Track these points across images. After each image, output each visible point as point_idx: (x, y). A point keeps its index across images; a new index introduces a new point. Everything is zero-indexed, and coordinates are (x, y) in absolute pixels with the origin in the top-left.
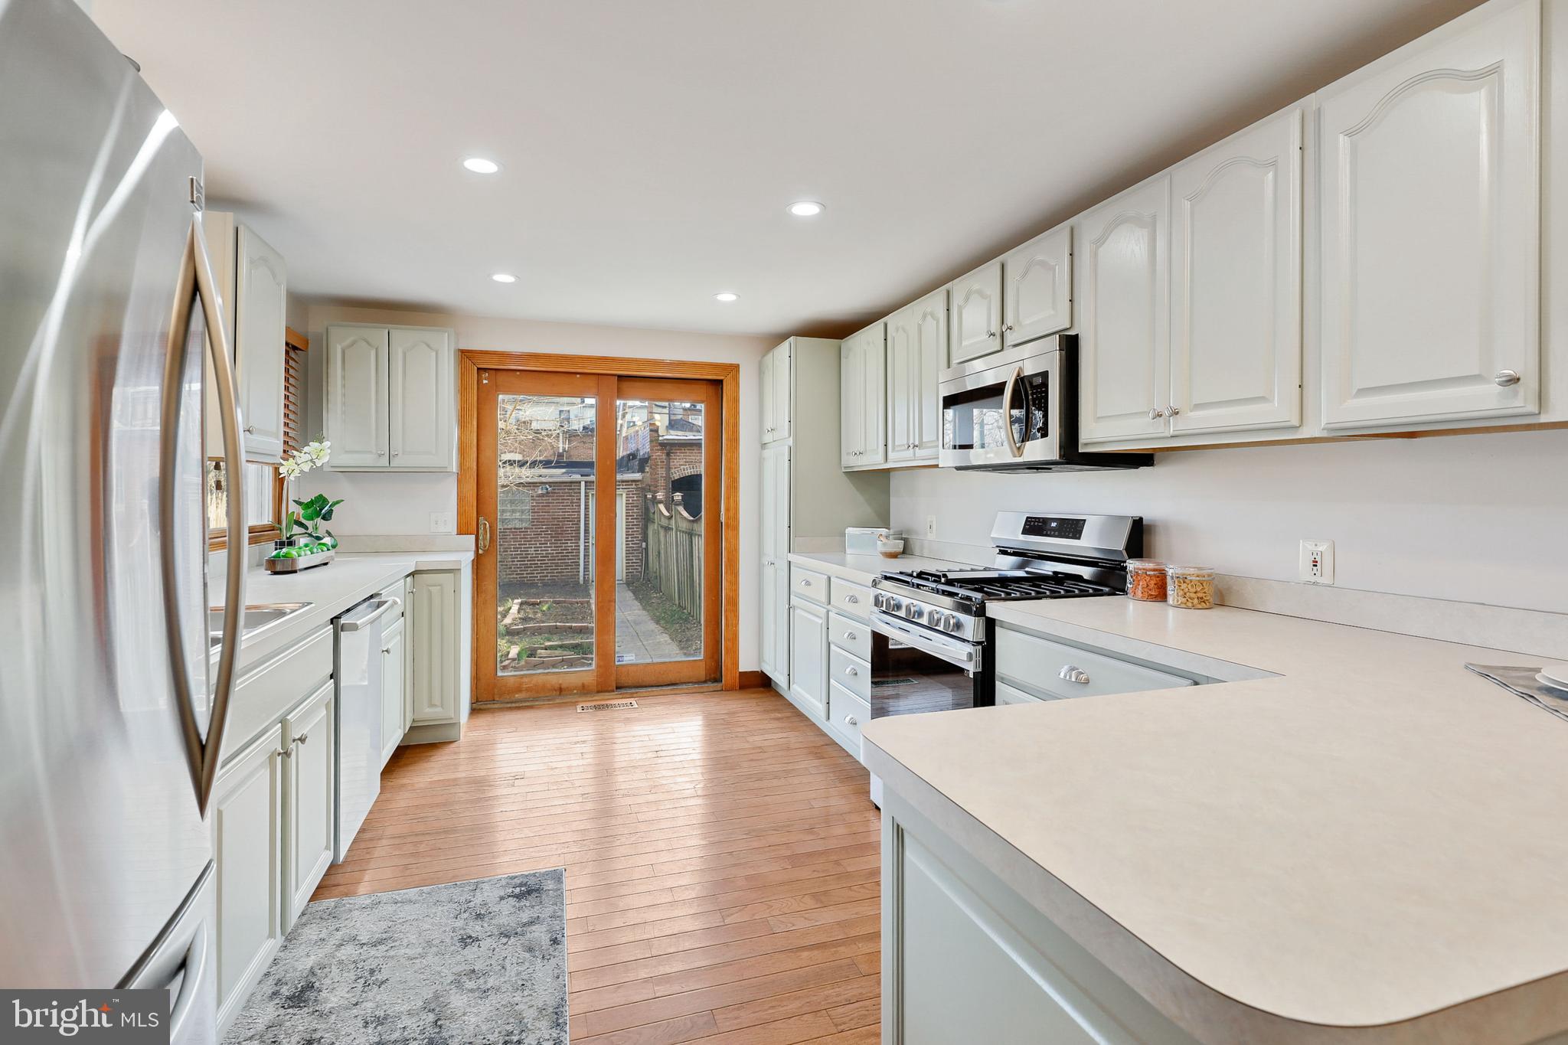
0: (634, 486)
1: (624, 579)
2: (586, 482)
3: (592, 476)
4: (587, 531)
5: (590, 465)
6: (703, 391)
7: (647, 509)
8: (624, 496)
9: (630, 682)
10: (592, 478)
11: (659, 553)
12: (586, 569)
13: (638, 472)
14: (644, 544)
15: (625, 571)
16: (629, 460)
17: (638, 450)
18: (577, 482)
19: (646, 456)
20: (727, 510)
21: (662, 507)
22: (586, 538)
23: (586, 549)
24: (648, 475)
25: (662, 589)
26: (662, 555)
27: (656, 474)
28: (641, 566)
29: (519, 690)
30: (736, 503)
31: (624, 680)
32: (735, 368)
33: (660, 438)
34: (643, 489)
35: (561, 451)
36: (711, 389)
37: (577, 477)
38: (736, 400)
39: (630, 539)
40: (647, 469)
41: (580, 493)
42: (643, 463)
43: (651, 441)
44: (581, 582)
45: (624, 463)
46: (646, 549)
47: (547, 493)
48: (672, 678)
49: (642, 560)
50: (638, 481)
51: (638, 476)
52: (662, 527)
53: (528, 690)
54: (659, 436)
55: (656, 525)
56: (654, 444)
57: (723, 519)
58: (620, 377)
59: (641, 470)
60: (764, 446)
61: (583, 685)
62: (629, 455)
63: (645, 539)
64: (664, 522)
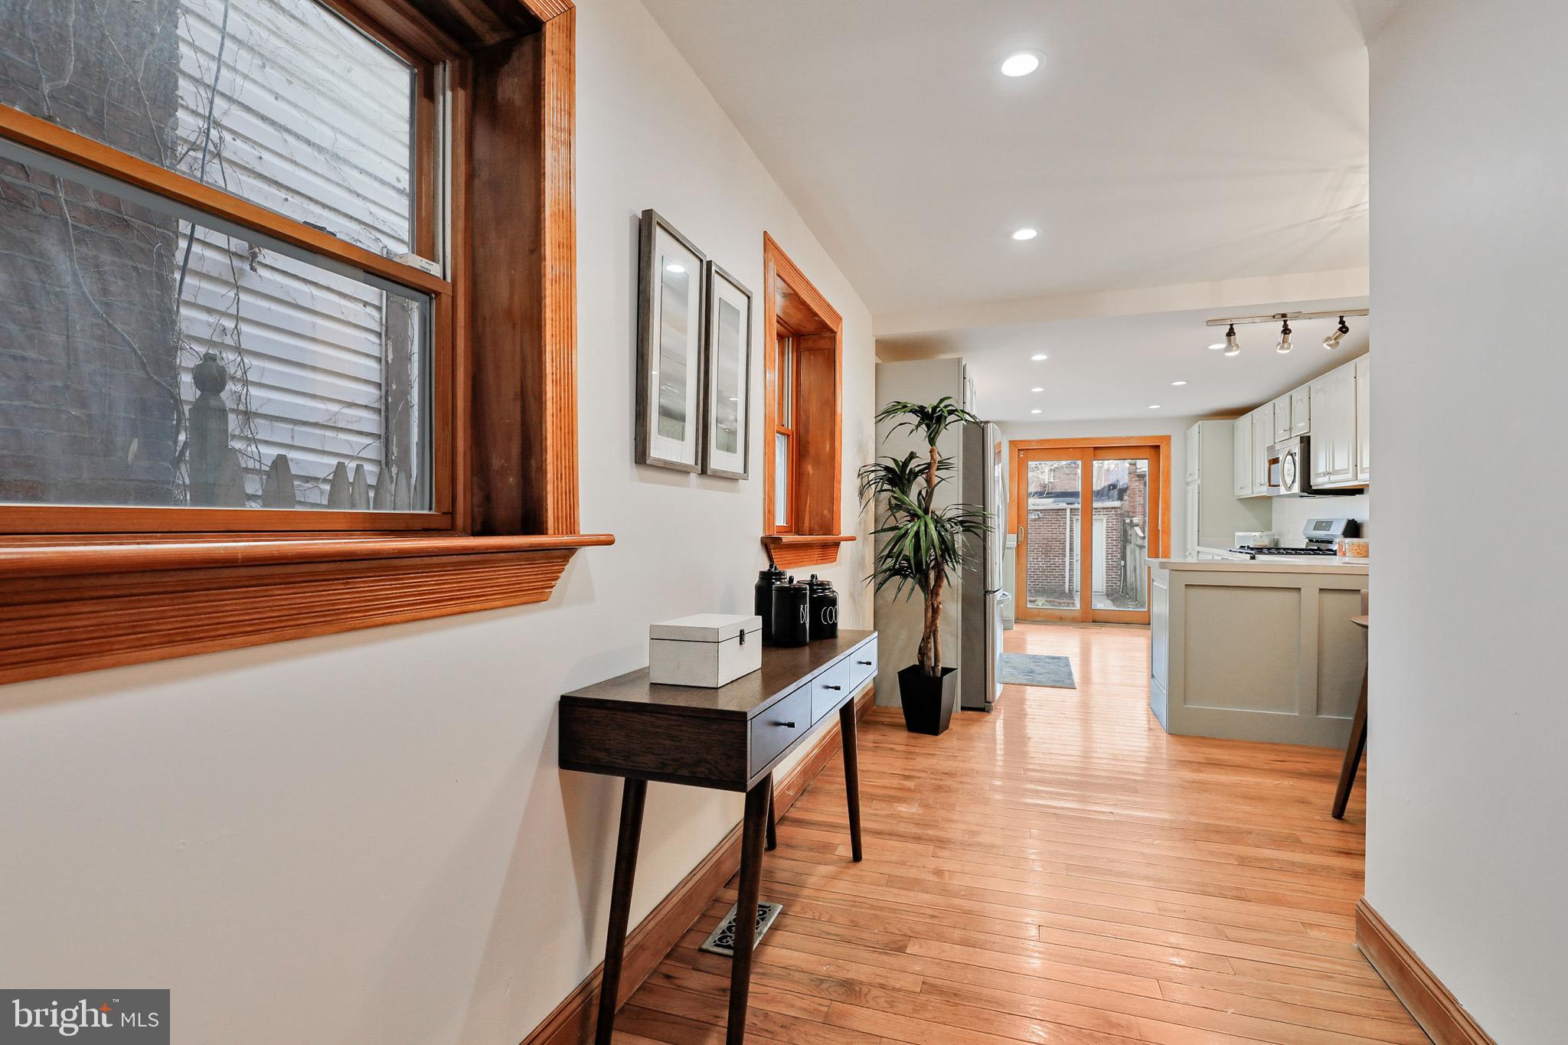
0: (1113, 512)
1: (1104, 591)
2: (1071, 509)
3: (1076, 504)
4: (1071, 550)
5: (1074, 495)
6: (1147, 453)
7: (1125, 532)
8: (1105, 520)
9: (1100, 620)
10: (1076, 506)
11: (1135, 568)
12: (1071, 581)
13: (1118, 500)
14: (1123, 563)
15: (1105, 585)
16: (1110, 490)
17: (1118, 481)
18: (1063, 510)
19: (1125, 486)
20: (1163, 523)
21: (1138, 530)
22: (1071, 556)
23: (1071, 564)
24: (1127, 503)
25: (1138, 599)
26: (1138, 572)
27: (1134, 502)
28: (1120, 581)
29: (1039, 616)
30: (1169, 519)
31: (1097, 619)
32: (1168, 438)
33: (1138, 471)
34: (1122, 515)
35: (1047, 483)
36: (1152, 451)
37: (1063, 505)
38: (1169, 457)
39: (1110, 557)
40: (1126, 498)
41: (1065, 518)
42: (1122, 493)
43: (1130, 473)
44: (1067, 591)
45: (1105, 493)
46: (1125, 566)
47: (1039, 518)
48: (1127, 620)
49: (1120, 576)
50: (1117, 508)
51: (1117, 504)
52: (1137, 546)
53: (1043, 616)
54: (1137, 469)
55: (1133, 544)
56: (1132, 476)
57: (1160, 528)
58: (1095, 448)
59: (1120, 498)
60: (1188, 484)
61: (1074, 618)
62: (1110, 485)
63: (1124, 557)
64: (1140, 542)
